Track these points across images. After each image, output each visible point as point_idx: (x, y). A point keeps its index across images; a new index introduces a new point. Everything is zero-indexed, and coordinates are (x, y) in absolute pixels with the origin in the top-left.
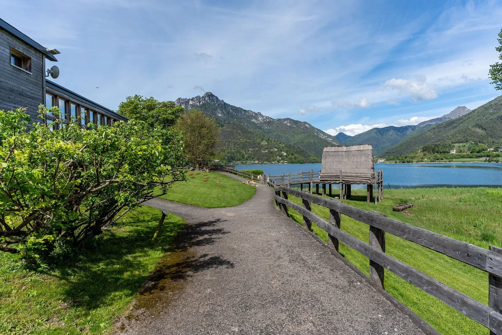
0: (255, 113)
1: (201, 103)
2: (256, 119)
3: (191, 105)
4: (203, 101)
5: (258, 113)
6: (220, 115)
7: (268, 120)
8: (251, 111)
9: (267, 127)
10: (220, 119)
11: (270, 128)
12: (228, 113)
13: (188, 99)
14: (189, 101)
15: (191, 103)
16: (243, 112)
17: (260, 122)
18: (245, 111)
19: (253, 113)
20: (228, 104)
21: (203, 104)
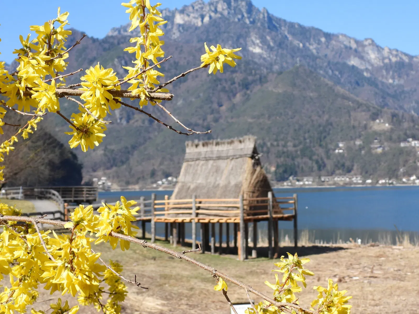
0: (357, 42)
1: (206, 19)
2: (362, 58)
3: (180, 25)
4: (213, 14)
5: (366, 39)
6: (257, 50)
7: (394, 60)
8: (345, 36)
9: (393, 78)
10: (256, 60)
11: (402, 82)
12: (281, 44)
13: (173, 9)
14: (173, 16)
15: (179, 19)
16: (323, 40)
17: (372, 65)
18: (328, 36)
19: (352, 42)
20: (280, 20)
21: (213, 22)
